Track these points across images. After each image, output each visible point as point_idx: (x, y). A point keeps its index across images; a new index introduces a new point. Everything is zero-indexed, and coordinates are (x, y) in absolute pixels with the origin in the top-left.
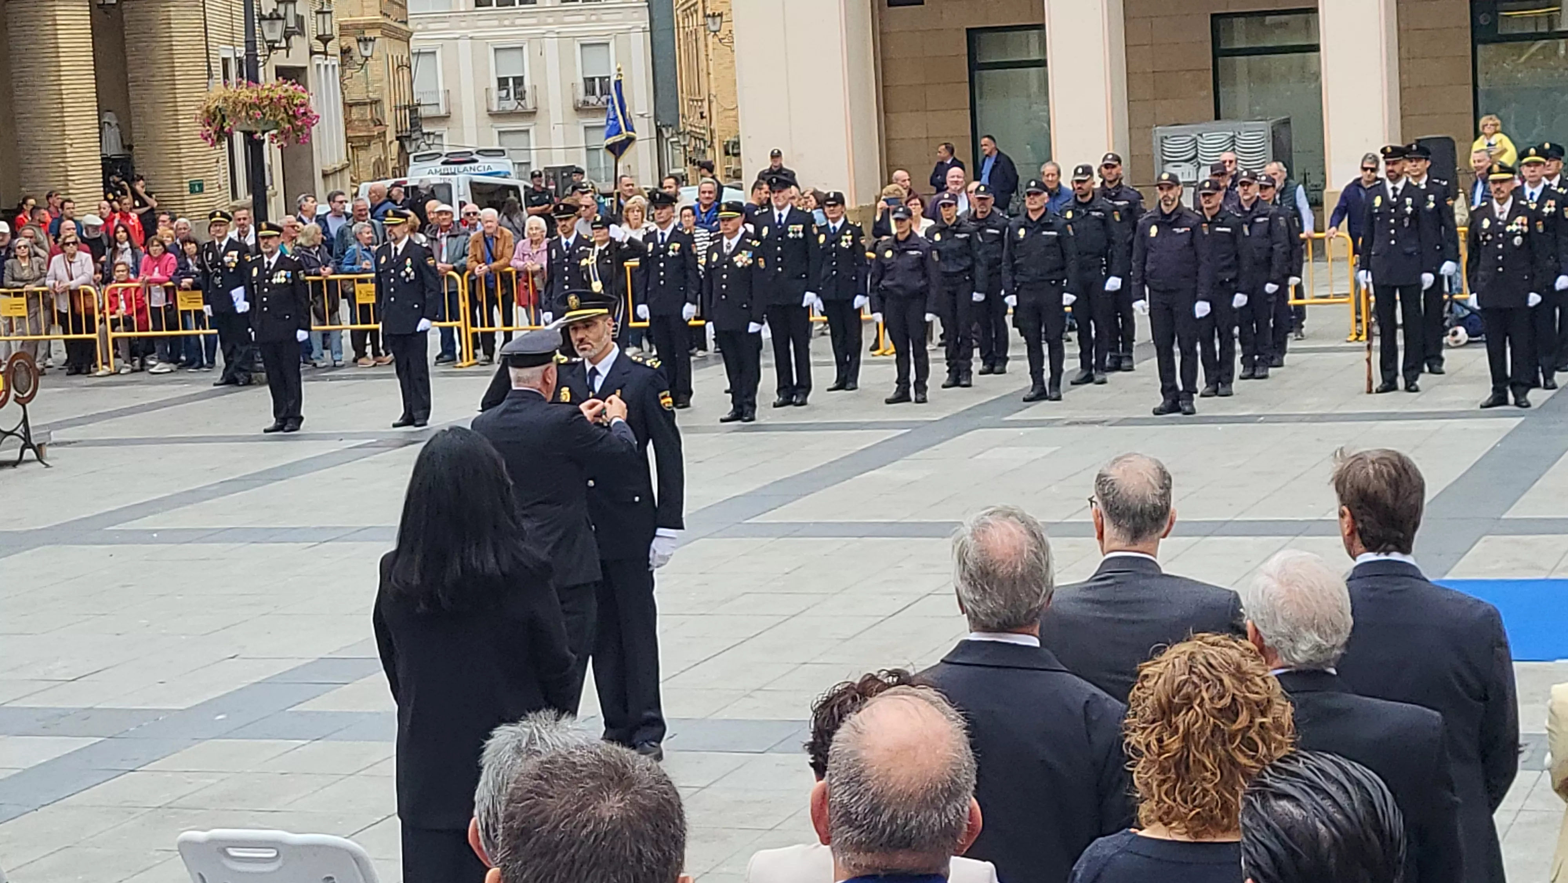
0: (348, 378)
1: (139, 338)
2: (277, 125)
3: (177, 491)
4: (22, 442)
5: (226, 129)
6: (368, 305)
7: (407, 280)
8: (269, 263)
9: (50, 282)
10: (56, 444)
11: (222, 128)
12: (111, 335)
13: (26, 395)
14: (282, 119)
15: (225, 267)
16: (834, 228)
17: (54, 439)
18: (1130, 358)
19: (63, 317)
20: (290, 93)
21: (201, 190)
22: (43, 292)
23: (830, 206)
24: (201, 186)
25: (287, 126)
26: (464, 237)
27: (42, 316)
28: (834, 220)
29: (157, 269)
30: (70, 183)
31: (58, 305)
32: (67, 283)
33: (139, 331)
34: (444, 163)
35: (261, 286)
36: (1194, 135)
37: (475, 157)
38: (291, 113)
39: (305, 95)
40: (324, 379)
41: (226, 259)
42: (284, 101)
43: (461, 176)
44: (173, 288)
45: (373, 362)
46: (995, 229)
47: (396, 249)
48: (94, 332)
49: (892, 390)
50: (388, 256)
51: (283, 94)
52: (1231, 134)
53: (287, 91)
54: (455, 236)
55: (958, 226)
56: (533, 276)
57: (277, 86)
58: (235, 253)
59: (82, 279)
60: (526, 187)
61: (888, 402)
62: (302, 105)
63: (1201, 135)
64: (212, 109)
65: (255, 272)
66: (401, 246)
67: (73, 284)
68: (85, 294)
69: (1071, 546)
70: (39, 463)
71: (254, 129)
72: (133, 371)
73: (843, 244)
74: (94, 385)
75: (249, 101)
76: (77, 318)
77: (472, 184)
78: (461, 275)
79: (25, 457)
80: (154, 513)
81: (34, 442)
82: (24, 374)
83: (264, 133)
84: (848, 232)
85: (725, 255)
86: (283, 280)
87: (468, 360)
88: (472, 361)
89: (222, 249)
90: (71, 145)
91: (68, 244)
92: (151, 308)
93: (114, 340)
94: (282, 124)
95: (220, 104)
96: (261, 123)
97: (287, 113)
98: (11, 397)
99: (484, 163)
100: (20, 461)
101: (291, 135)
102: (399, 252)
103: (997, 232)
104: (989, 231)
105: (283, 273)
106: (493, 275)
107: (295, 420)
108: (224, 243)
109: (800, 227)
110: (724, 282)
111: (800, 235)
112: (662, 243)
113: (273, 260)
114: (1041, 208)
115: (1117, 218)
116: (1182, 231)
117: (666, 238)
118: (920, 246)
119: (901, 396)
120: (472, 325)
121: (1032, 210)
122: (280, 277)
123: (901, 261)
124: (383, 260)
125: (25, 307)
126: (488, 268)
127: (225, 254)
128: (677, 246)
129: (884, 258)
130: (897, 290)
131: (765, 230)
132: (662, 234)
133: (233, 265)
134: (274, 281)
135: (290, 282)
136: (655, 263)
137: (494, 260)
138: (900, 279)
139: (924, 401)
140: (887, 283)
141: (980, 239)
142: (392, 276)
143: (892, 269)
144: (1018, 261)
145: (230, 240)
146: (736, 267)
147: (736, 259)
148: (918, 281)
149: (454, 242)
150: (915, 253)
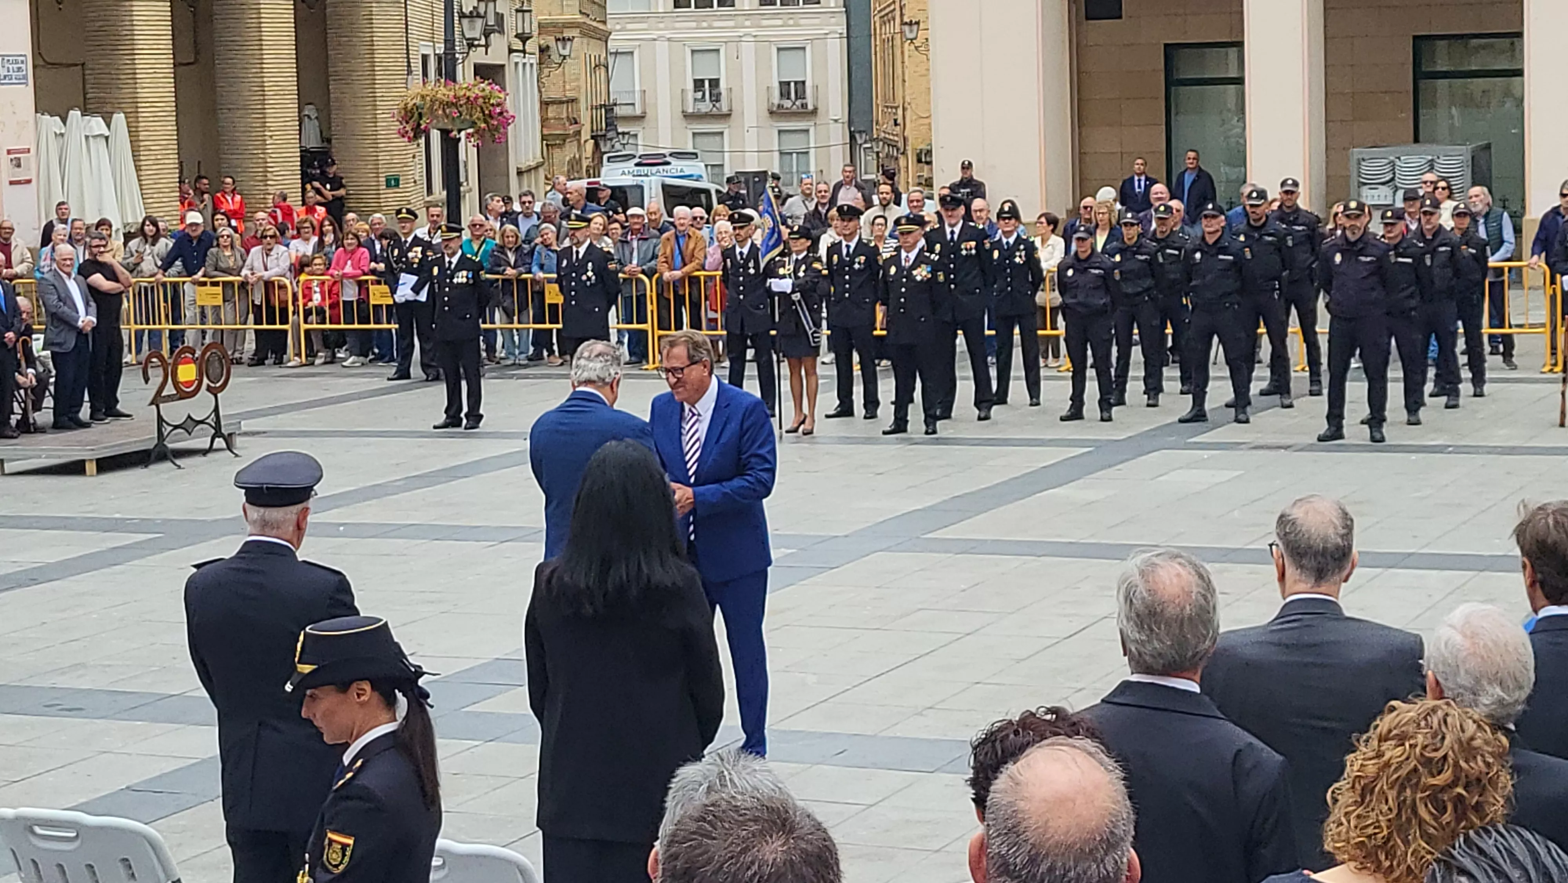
0: (535, 377)
1: (331, 330)
2: (473, 124)
3: (361, 485)
4: (213, 431)
5: (422, 127)
6: (557, 305)
7: (588, 283)
8: (450, 263)
9: (244, 272)
10: (246, 434)
11: (419, 125)
12: (304, 327)
13: (218, 385)
14: (478, 119)
15: (409, 263)
16: (1008, 243)
17: (244, 429)
19: (257, 308)
20: (487, 92)
21: (397, 185)
22: (239, 283)
24: (397, 181)
25: (483, 125)
26: (654, 241)
28: (1007, 235)
29: (349, 262)
30: (269, 175)
31: (253, 296)
32: (262, 274)
33: (331, 323)
34: (637, 165)
35: (442, 285)
36: (1392, 158)
37: (668, 159)
38: (487, 112)
39: (502, 95)
40: (511, 377)
41: (410, 255)
42: (481, 101)
43: (653, 178)
44: (367, 281)
45: (560, 361)
46: (1175, 249)
47: (577, 252)
48: (287, 323)
50: (569, 260)
51: (480, 94)
52: (1430, 158)
53: (484, 90)
54: (646, 239)
55: (1139, 246)
57: (474, 86)
58: (420, 249)
59: (276, 270)
60: (718, 192)
61: (1062, 419)
63: (1399, 158)
64: (409, 106)
66: (583, 250)
67: (266, 275)
68: (279, 285)
69: (1251, 573)
70: (228, 452)
71: (450, 127)
72: (325, 363)
73: (1017, 259)
74: (285, 376)
75: (446, 99)
76: (270, 309)
77: (665, 187)
78: (650, 278)
79: (215, 446)
80: (337, 507)
81: (225, 431)
82: (217, 364)
83: (459, 131)
84: (1021, 247)
85: (903, 269)
86: (464, 280)
87: (654, 363)
88: (657, 365)
89: (407, 245)
90: (271, 136)
91: (266, 237)
92: (344, 302)
93: (307, 332)
94: (479, 123)
95: (418, 101)
96: (458, 121)
97: (483, 112)
98: (204, 386)
99: (677, 166)
100: (211, 450)
101: (487, 135)
102: (580, 256)
103: (1176, 252)
104: (1169, 251)
105: (465, 273)
106: (682, 279)
107: (475, 418)
108: (410, 239)
109: (973, 244)
110: (902, 295)
111: (973, 252)
112: (848, 254)
113: (455, 260)
114: (1217, 231)
115: (1290, 243)
116: (1369, 259)
117: (851, 250)
118: (1103, 266)
119: (1076, 413)
120: (660, 328)
121: (1209, 233)
122: (461, 278)
123: (1082, 279)
124: (565, 263)
125: (221, 297)
126: (678, 274)
127: (410, 249)
128: (863, 258)
129: (1066, 276)
130: (1079, 309)
131: (938, 247)
132: (848, 247)
133: (417, 260)
134: (455, 281)
135: (471, 282)
136: (839, 275)
137: (685, 265)
138: (1081, 298)
139: (1110, 419)
140: (1070, 301)
141: (1161, 260)
142: (573, 279)
143: (1077, 287)
144: (1193, 283)
145: (416, 236)
146: (915, 280)
147: (915, 272)
148: (1101, 300)
149: (645, 245)
150: (1097, 271)
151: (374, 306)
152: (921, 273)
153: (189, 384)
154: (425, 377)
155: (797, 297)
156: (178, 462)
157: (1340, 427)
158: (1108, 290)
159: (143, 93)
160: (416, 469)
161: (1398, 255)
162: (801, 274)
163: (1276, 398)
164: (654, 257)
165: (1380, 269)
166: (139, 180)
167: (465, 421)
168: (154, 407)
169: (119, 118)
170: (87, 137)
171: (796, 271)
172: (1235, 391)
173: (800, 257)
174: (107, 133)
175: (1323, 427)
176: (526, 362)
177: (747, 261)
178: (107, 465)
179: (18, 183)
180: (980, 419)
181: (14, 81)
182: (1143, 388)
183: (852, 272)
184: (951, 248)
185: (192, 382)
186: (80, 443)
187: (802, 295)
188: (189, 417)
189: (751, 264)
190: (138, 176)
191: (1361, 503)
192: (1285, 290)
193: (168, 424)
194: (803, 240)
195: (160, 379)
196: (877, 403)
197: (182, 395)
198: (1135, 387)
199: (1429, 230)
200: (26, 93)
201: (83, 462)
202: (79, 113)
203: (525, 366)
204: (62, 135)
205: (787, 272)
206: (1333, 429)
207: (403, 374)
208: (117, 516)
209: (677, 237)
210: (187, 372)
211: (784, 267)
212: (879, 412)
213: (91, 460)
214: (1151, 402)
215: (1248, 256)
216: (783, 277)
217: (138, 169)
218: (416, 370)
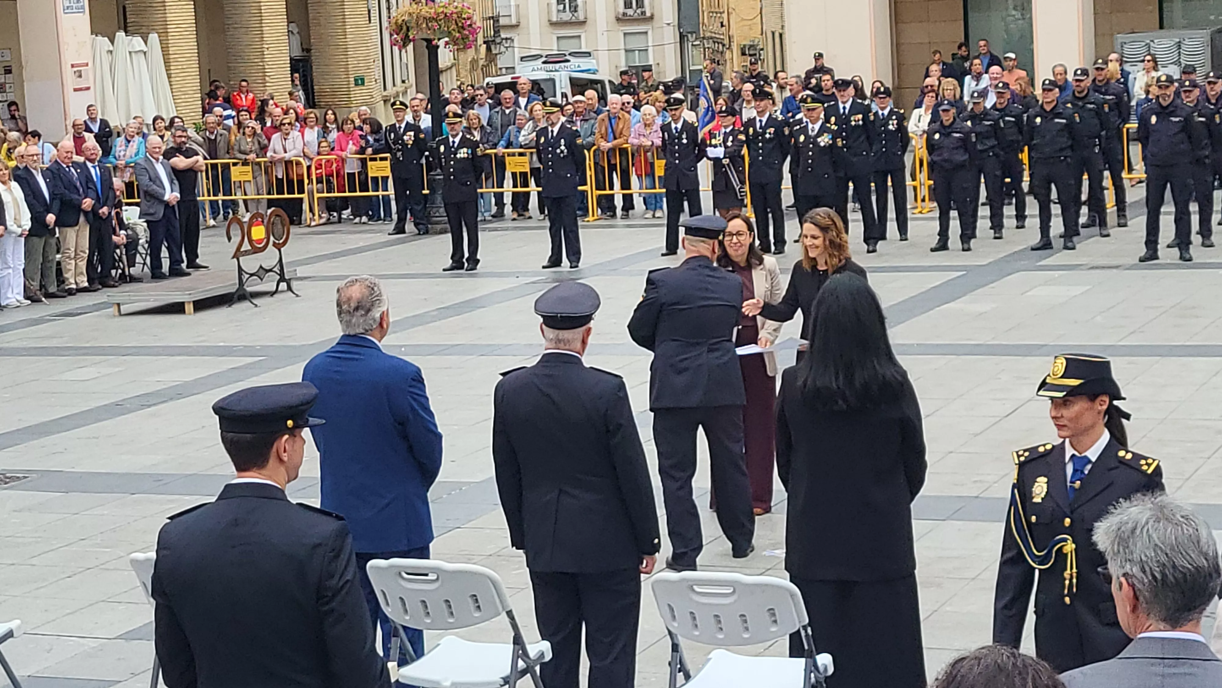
0: (507, 229)
2: (449, 34)
4: (278, 277)
5: (411, 37)
7: (562, 155)
8: (454, 142)
9: (270, 154)
10: (300, 278)
11: (407, 36)
12: (317, 195)
13: (281, 241)
14: (454, 30)
15: (405, 145)
16: (883, 114)
17: (298, 275)
18: (1124, 216)
19: (280, 181)
20: (459, 9)
21: (363, 84)
22: (265, 162)
23: (881, 98)
24: (363, 80)
25: (457, 35)
26: (592, 121)
27: (263, 179)
28: (883, 109)
30: (267, 78)
31: (276, 171)
32: (283, 155)
33: (338, 192)
34: (544, 63)
35: (448, 159)
36: (1148, 41)
37: (568, 57)
38: (460, 24)
39: (470, 11)
40: (488, 230)
41: (405, 138)
42: (455, 16)
43: (563, 73)
44: (365, 159)
46: (1012, 117)
47: (552, 131)
48: (303, 192)
49: (935, 240)
50: (546, 137)
51: (455, 11)
52: (1177, 40)
53: (456, 8)
55: (985, 114)
56: (646, 152)
58: (412, 133)
59: (294, 152)
60: (610, 82)
61: (932, 250)
62: (469, 19)
63: (1152, 41)
64: (400, 21)
65: (442, 148)
66: (556, 129)
67: (287, 156)
68: (297, 164)
69: (1129, 363)
70: (290, 293)
71: (432, 37)
73: (891, 127)
74: (309, 234)
75: (428, 15)
76: (290, 182)
78: (589, 150)
79: (280, 289)
81: (287, 277)
82: (280, 226)
83: (439, 39)
84: (894, 117)
85: (810, 137)
86: (466, 155)
87: (593, 215)
88: (596, 217)
89: (402, 130)
90: (268, 48)
91: (284, 124)
93: (319, 198)
94: (454, 33)
95: (406, 18)
96: (437, 32)
97: (457, 25)
98: (271, 243)
99: (575, 62)
100: (276, 292)
101: (461, 41)
102: (555, 134)
103: (1013, 119)
104: (1007, 118)
105: (465, 150)
106: (612, 150)
107: (474, 261)
108: (403, 126)
109: (860, 116)
110: (810, 157)
111: (861, 123)
112: (761, 127)
113: (457, 140)
114: (1053, 101)
115: (1106, 109)
116: (1177, 119)
117: (763, 124)
118: (962, 130)
119: (942, 245)
120: (597, 189)
121: (1047, 103)
122: (463, 153)
123: (947, 142)
124: (542, 140)
125: (251, 174)
126: (609, 145)
127: (404, 133)
128: (772, 130)
129: (934, 139)
130: (944, 164)
131: (833, 119)
132: (761, 121)
133: (411, 142)
134: (458, 156)
135: (470, 157)
136: (754, 143)
137: (615, 138)
138: (946, 155)
139: (969, 249)
140: (936, 158)
141: (1002, 125)
142: (550, 153)
143: (940, 148)
144: (1035, 142)
145: (407, 123)
146: (819, 146)
147: (819, 140)
148: (961, 157)
149: (586, 126)
150: (958, 135)
151: (372, 178)
152: (824, 140)
153: (259, 241)
154: (417, 232)
155: (726, 161)
156: (255, 301)
157: (1156, 250)
158: (966, 150)
159: (170, 17)
160: (443, 303)
161: (1199, 116)
162: (729, 144)
163: (1096, 230)
164: (593, 133)
165: (1187, 125)
166: (171, 85)
167: (466, 265)
168: (235, 260)
169: (154, 37)
170: (130, 53)
171: (725, 141)
172: (1065, 225)
173: (728, 130)
174: (145, 49)
175: (1143, 251)
176: (490, 218)
177: (681, 133)
178: (201, 305)
179: (80, 89)
180: (869, 252)
181: (74, 10)
182: (990, 224)
183: (765, 141)
184: (843, 120)
185: (262, 240)
186: (178, 289)
187: (730, 161)
188: (261, 267)
189: (684, 136)
190: (170, 82)
191: (1194, 308)
192: (1103, 145)
193: (247, 273)
194: (730, 117)
195: (239, 238)
196: (784, 242)
197: (256, 250)
198: (983, 223)
199: (1213, 95)
200: (85, 18)
201: (183, 304)
202: (124, 34)
203: (490, 222)
204: (111, 52)
205: (718, 143)
206: (1151, 252)
207: (400, 229)
208: (222, 344)
209: (610, 119)
210: (258, 232)
211: (715, 138)
212: (786, 248)
213: (189, 302)
214: (997, 235)
215: (1078, 119)
216: (715, 146)
217: (169, 76)
218: (410, 227)
